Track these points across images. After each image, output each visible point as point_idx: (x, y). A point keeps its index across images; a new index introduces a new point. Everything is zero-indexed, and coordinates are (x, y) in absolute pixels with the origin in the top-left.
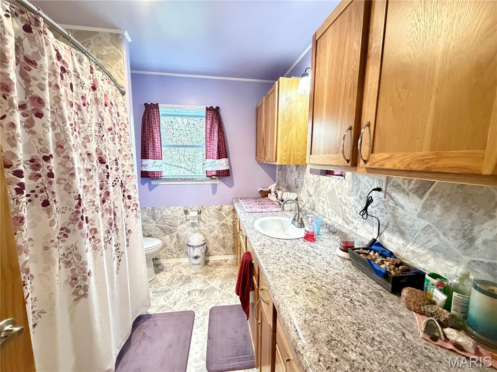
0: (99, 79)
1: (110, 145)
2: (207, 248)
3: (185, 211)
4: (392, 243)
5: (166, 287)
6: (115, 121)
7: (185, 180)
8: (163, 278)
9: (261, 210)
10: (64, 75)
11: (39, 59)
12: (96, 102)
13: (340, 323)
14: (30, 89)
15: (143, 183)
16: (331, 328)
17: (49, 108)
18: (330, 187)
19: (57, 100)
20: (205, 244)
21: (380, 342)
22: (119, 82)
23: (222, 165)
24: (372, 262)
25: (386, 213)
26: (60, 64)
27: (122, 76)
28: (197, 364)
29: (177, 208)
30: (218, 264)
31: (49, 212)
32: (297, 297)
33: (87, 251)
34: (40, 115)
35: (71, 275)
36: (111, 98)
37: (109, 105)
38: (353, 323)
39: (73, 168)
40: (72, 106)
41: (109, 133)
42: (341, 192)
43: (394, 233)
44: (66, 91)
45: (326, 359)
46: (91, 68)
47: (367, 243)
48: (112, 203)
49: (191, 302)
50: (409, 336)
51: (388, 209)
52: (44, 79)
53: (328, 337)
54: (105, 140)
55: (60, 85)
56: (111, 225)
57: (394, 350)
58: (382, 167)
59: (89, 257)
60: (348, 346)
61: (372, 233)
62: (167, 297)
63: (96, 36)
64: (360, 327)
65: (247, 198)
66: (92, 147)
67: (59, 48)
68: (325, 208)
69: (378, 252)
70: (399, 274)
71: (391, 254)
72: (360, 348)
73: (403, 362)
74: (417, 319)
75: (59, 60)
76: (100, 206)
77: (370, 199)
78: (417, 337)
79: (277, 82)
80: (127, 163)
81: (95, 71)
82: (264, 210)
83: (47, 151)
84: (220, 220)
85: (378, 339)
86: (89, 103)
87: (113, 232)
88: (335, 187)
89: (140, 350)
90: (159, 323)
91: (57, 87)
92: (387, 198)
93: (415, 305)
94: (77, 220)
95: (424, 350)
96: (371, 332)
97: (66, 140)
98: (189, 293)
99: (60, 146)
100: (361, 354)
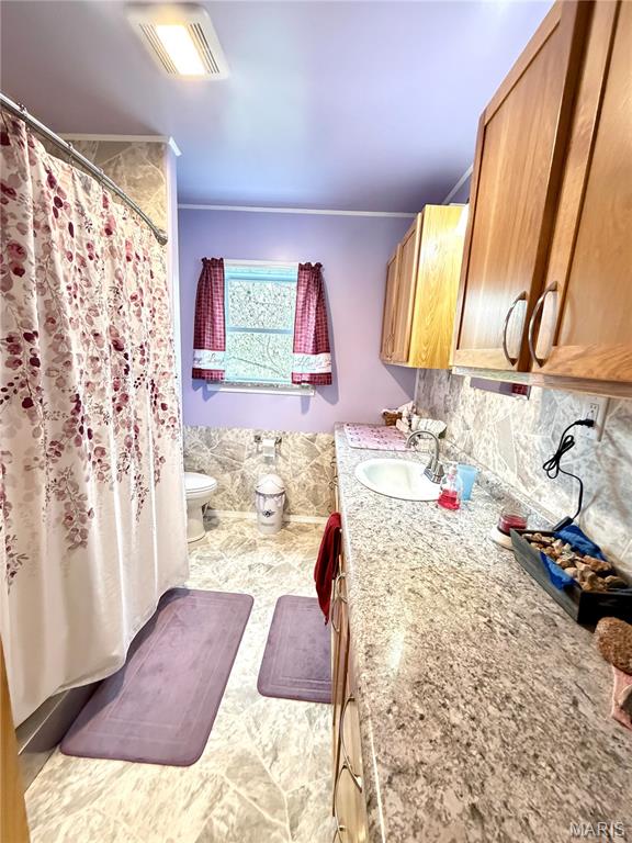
0: (118, 218)
1: (134, 324)
2: (287, 501)
3: (256, 437)
4: (603, 529)
5: (217, 553)
6: (142, 285)
7: (258, 386)
8: (216, 538)
9: (376, 446)
10: (59, 210)
11: (19, 185)
12: (112, 254)
13: (452, 656)
14: (7, 232)
15: (195, 388)
16: (431, 662)
17: (33, 261)
18: (501, 414)
19: (47, 248)
20: (283, 493)
21: (520, 706)
22: (157, 222)
23: (320, 364)
24: (549, 560)
25: (599, 471)
26: (53, 194)
27: (162, 212)
28: (243, 678)
29: (243, 432)
30: (302, 529)
31: (32, 416)
32: (388, 598)
33: (87, 480)
34: (19, 272)
35: (65, 511)
36: (137, 248)
37: (134, 259)
38: (477, 661)
39: (69, 354)
40: (71, 258)
41: (132, 304)
42: (520, 425)
43: (609, 511)
44: (61, 236)
45: (403, 712)
46: (105, 199)
47: (554, 524)
48: (132, 413)
49: (251, 582)
50: (586, 709)
51: (603, 462)
52: (25, 216)
53: (420, 676)
54: (124, 314)
55: (51, 226)
56: (129, 445)
57: (543, 726)
58: (569, 374)
59: (90, 489)
60: (452, 700)
61: (567, 507)
62: (217, 568)
63: (128, 149)
64: (490, 671)
65: (359, 424)
66: (102, 324)
67: (53, 168)
68: (490, 453)
69: (570, 544)
70: (600, 590)
71: (596, 550)
72: (475, 706)
73: (553, 751)
74: (615, 680)
75: (52, 187)
76: (111, 414)
77: (569, 439)
78: (602, 714)
79: (420, 214)
80: (163, 353)
81: (111, 204)
82: (381, 447)
83: (30, 326)
84: (312, 458)
85: (518, 700)
86: (99, 254)
87: (133, 457)
88: (510, 413)
89: (166, 638)
90: (199, 605)
91: (47, 228)
92: (604, 441)
93: (618, 654)
94: (73, 431)
95: (609, 740)
96: (508, 684)
97: (59, 310)
98: (250, 567)
99: (51, 320)
100: (473, 719)
